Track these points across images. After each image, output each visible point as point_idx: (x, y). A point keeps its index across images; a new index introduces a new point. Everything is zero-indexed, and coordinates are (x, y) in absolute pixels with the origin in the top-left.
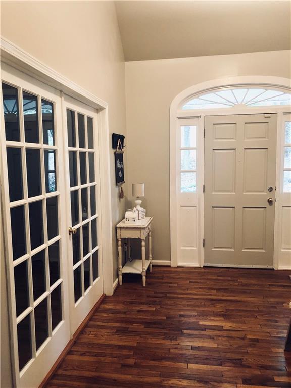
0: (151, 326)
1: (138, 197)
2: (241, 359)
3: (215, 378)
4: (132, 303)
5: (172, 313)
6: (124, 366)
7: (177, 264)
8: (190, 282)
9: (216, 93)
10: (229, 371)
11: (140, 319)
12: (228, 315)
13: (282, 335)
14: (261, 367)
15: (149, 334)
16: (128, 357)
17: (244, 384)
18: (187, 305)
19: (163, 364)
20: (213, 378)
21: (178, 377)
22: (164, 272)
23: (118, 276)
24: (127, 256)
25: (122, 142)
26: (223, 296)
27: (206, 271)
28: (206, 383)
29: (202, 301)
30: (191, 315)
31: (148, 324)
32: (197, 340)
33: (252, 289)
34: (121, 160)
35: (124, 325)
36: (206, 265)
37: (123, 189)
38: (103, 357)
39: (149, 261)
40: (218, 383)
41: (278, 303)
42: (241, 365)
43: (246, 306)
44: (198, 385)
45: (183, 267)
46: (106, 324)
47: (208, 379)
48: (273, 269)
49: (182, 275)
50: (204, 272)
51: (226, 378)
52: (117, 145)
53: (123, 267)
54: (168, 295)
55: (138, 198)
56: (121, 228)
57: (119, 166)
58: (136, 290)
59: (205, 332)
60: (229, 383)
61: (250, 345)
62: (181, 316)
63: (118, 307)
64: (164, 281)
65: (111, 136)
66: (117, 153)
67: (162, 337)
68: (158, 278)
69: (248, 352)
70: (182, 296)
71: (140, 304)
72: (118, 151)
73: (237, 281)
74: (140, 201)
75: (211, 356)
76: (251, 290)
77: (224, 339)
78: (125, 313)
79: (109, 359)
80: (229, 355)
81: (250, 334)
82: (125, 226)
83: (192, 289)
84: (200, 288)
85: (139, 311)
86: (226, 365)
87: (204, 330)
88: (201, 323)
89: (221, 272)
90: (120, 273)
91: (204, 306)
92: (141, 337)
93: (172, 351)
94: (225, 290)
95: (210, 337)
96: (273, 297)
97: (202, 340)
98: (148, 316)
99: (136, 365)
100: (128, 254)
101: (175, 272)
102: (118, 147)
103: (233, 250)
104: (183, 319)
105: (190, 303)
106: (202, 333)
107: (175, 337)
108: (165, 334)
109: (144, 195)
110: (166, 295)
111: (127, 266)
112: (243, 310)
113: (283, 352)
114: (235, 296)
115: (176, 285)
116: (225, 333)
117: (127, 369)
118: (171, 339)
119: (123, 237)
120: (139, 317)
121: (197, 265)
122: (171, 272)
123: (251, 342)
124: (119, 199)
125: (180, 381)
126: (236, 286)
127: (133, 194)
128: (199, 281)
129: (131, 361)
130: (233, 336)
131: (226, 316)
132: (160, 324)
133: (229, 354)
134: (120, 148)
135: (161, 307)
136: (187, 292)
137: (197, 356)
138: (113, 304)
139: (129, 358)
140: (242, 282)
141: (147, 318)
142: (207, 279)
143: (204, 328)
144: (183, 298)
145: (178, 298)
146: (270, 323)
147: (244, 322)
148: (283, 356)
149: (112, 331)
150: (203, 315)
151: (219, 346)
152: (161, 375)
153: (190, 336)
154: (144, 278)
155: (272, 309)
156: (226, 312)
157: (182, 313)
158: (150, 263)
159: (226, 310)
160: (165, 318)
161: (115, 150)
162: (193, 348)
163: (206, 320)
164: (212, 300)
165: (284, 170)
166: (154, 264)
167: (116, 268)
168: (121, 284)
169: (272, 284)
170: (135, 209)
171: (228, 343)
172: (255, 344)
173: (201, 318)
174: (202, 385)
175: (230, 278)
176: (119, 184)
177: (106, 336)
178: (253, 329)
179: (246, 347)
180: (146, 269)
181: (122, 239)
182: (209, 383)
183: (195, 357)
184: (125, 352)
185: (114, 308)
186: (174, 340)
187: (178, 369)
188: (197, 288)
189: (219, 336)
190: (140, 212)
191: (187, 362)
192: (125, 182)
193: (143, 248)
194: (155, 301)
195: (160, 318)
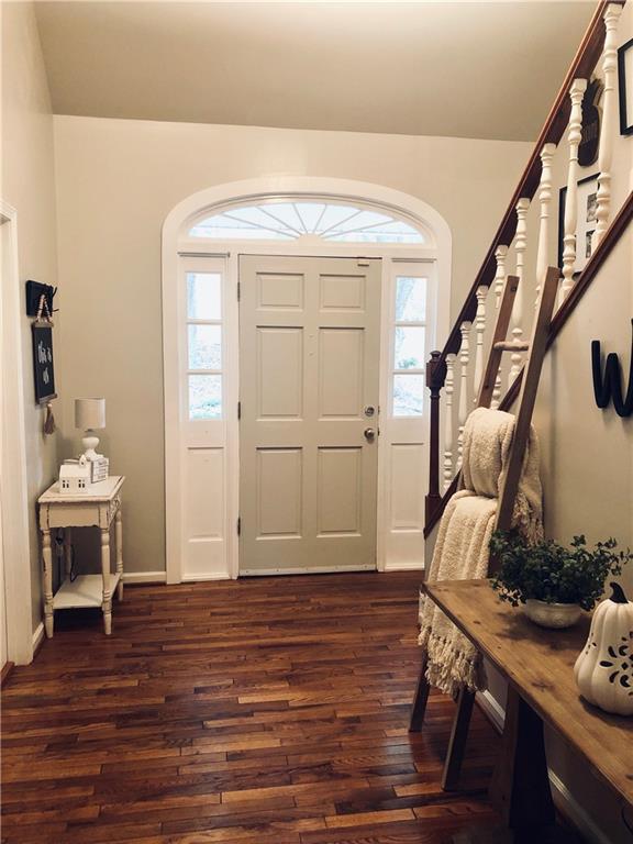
0: (131, 722)
1: (90, 430)
2: (329, 763)
3: (281, 812)
4: (81, 675)
5: (177, 686)
6: (71, 825)
7: (180, 577)
8: (213, 614)
9: (263, 207)
10: (308, 792)
11: (105, 709)
12: (297, 676)
13: (402, 702)
14: (368, 772)
15: (127, 741)
16: (83, 803)
17: (338, 814)
18: (210, 665)
19: (166, 805)
20: (276, 812)
21: (203, 825)
22: (152, 598)
23: (42, 616)
24: (62, 569)
25: (50, 302)
26: (284, 636)
27: (244, 586)
28: (263, 826)
29: (240, 653)
30: (220, 687)
31: (123, 720)
32: (236, 737)
33: (340, 615)
34: (48, 345)
35: (67, 730)
36: (243, 573)
37: (53, 412)
38: (20, 812)
39: (118, 575)
40: (289, 821)
41: (391, 638)
42: (331, 774)
43: (331, 652)
44: (247, 834)
45: (193, 583)
46: (19, 735)
47: (266, 818)
48: (376, 571)
49: (194, 602)
50: (241, 590)
51: (303, 807)
52: (38, 309)
53: (54, 595)
54: (164, 648)
55: (90, 432)
56: (49, 505)
57: (42, 358)
58: (89, 644)
59: (252, 718)
60: (310, 817)
61: (345, 732)
62: (197, 690)
63: (46, 690)
64: (153, 617)
65: (24, 286)
66: (37, 326)
67: (159, 743)
68: (138, 613)
69: (340, 746)
70: (196, 646)
71: (100, 676)
72: (41, 322)
73: (309, 601)
74: (94, 440)
75: (270, 767)
76: (337, 617)
77: (291, 727)
78: (66, 701)
79: (35, 816)
80: (304, 759)
81: (343, 710)
82: (60, 500)
83: (217, 629)
84: (234, 625)
85: (100, 692)
86: (302, 780)
87: (250, 714)
88: (242, 700)
89: (276, 586)
90: (48, 610)
91: (245, 662)
92: (110, 752)
93: (185, 771)
94: (287, 623)
95: (266, 728)
96: (380, 627)
97: (248, 736)
98: (122, 702)
99: (104, 818)
100: (65, 564)
101: (176, 595)
102: (40, 312)
103: (299, 537)
104: (202, 696)
105: (215, 660)
106: (247, 720)
107: (188, 740)
108: (165, 735)
109: (103, 426)
110: (161, 648)
111: (65, 591)
112: (327, 662)
113: (406, 734)
114: (307, 634)
115: (182, 625)
116: (294, 715)
117: (82, 831)
118: (180, 746)
119: (53, 525)
120: (102, 705)
121: (224, 575)
122: (166, 597)
123: (347, 725)
124: (44, 437)
125: (207, 835)
126: (308, 611)
127: (78, 424)
128: (231, 610)
129: (91, 812)
130: (310, 718)
131: (293, 678)
132: (152, 714)
133: (306, 756)
134: (44, 315)
135: (151, 677)
136: (208, 636)
137: (239, 773)
138: (33, 684)
139: (84, 805)
140: (319, 603)
141: (119, 705)
142: (248, 605)
143: (250, 710)
144: (198, 651)
145: (187, 651)
146: (379, 681)
147: (330, 684)
148: (407, 742)
149: (36, 749)
150: (246, 683)
151: (284, 744)
152: (162, 830)
153: (220, 731)
154: (108, 617)
155: (381, 653)
156: (292, 670)
157: (199, 684)
158: (120, 580)
159: (292, 664)
160: (163, 700)
161: (32, 320)
162: (231, 757)
163: (251, 691)
164: (261, 647)
165: (395, 373)
166: (127, 582)
167: (38, 597)
168: (50, 634)
169: (378, 601)
170: (83, 458)
171: (301, 735)
172: (352, 728)
173: (241, 689)
174: (255, 833)
175: (294, 598)
176: (43, 400)
177: (22, 764)
178: (349, 698)
179: (338, 735)
180: (111, 594)
181: (51, 529)
182: (269, 826)
183: (236, 777)
184: (74, 793)
185: (38, 694)
186: (187, 745)
187: (200, 808)
188: (227, 626)
189: (283, 723)
190: (96, 465)
191: (218, 789)
192: (56, 397)
193: (106, 549)
194: (137, 665)
195: (149, 701)
